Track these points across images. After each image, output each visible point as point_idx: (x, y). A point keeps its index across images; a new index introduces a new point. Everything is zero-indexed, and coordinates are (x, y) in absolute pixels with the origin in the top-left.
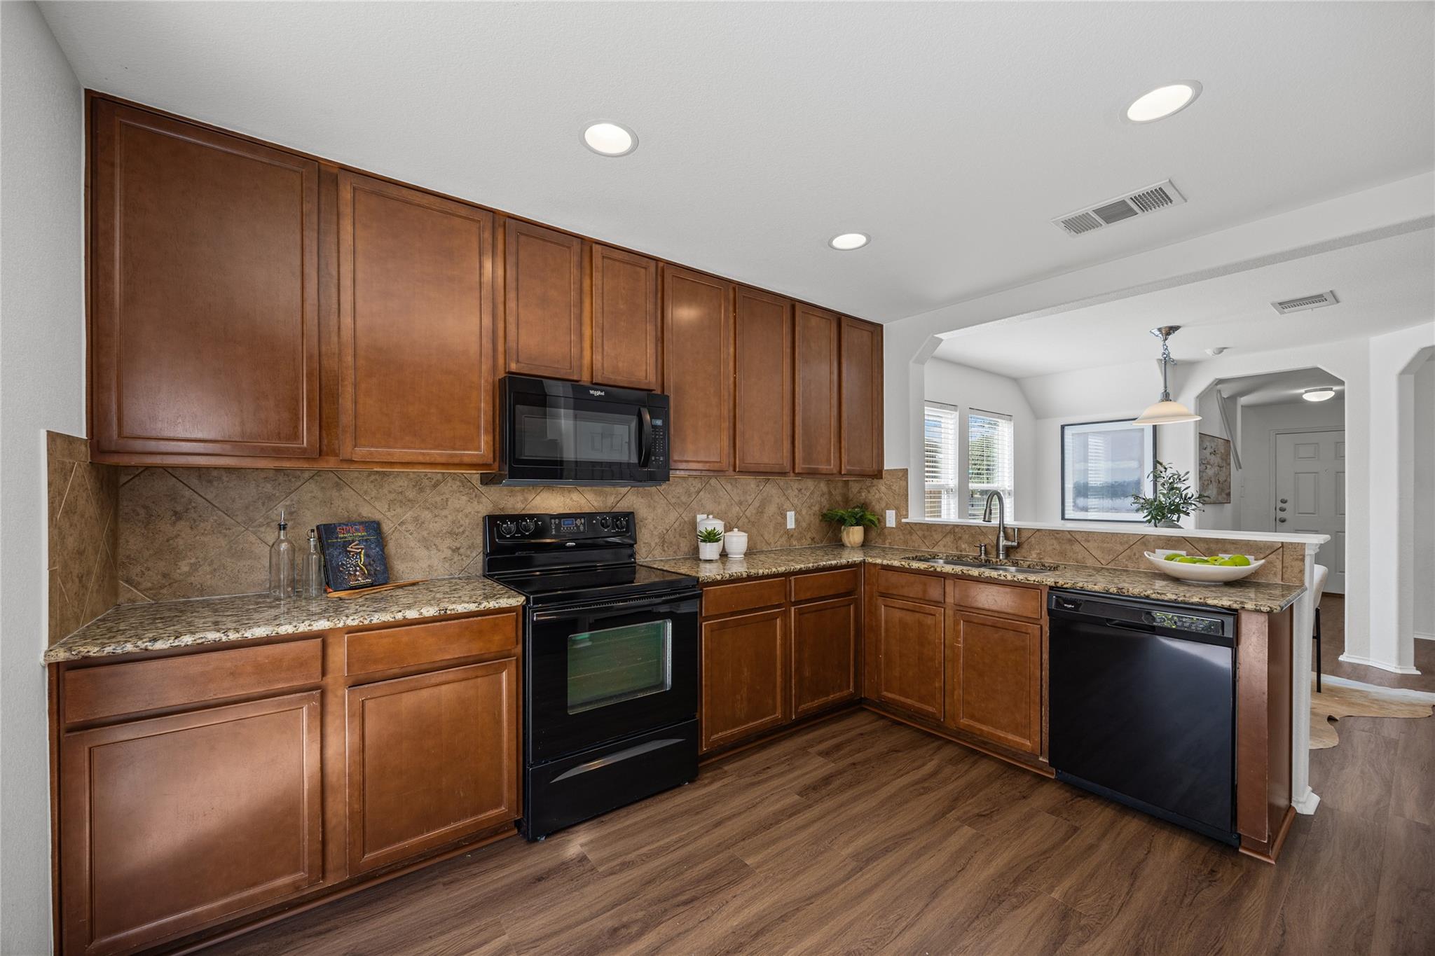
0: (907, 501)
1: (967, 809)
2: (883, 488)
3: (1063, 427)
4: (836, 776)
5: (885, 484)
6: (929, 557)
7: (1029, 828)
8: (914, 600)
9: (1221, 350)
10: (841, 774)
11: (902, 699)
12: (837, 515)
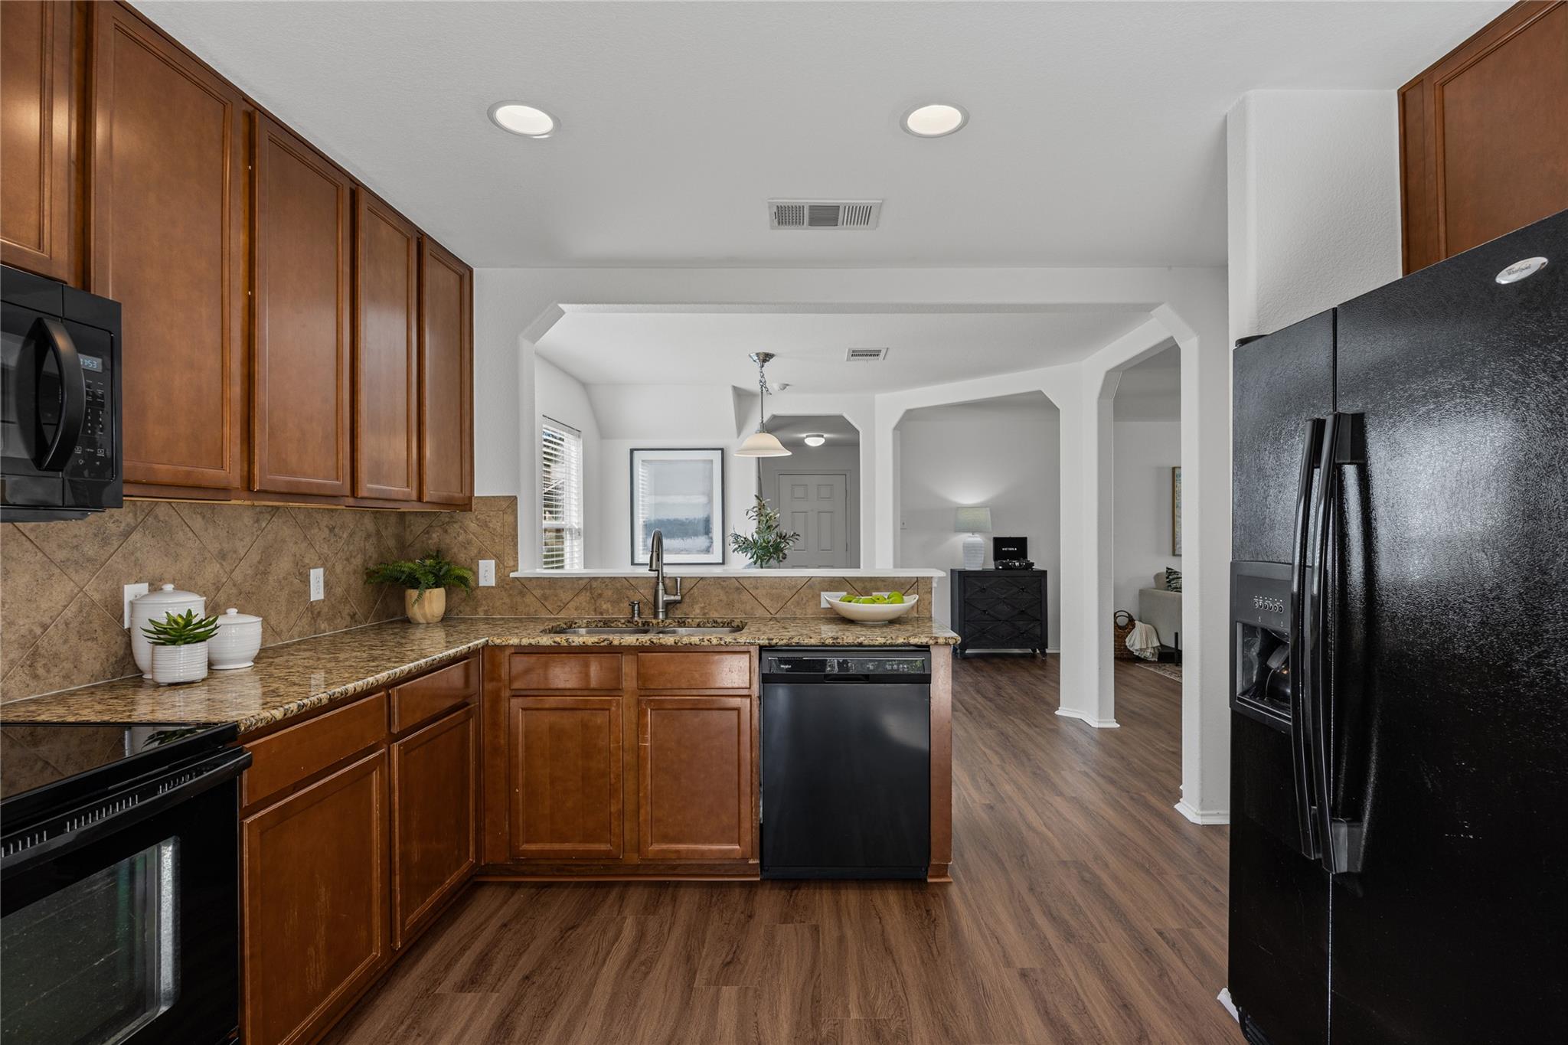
0: (516, 545)
1: (709, 963)
2: (473, 526)
3: (632, 451)
4: (512, 1011)
5: (478, 519)
6: (565, 626)
7: (780, 952)
8: (574, 693)
9: (785, 386)
10: (518, 1003)
11: (557, 846)
12: (403, 572)
